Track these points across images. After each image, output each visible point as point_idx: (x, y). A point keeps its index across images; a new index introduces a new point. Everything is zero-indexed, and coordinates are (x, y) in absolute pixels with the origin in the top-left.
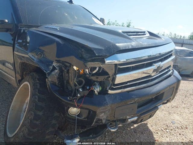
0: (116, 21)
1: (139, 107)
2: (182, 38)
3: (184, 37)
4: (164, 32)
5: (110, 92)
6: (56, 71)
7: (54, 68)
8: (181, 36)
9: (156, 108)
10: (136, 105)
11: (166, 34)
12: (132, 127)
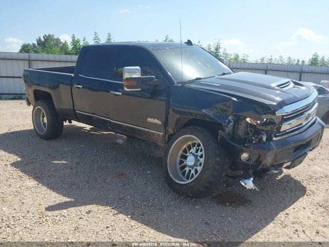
0: (199, 42)
1: (294, 151)
2: (300, 63)
3: (303, 62)
4: (272, 56)
5: (274, 139)
6: (232, 123)
7: (230, 122)
8: (298, 61)
9: (306, 154)
10: (293, 150)
11: (274, 59)
12: (277, 179)
